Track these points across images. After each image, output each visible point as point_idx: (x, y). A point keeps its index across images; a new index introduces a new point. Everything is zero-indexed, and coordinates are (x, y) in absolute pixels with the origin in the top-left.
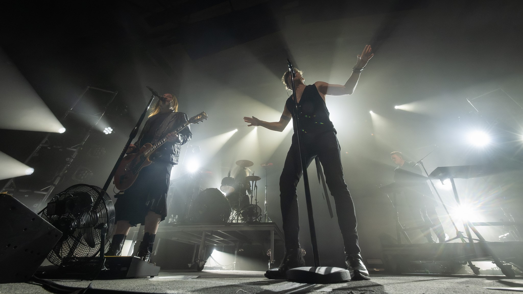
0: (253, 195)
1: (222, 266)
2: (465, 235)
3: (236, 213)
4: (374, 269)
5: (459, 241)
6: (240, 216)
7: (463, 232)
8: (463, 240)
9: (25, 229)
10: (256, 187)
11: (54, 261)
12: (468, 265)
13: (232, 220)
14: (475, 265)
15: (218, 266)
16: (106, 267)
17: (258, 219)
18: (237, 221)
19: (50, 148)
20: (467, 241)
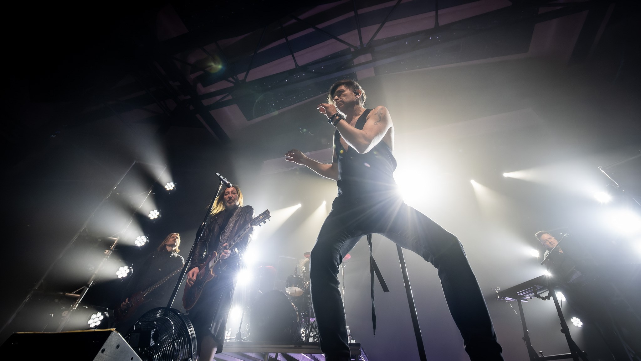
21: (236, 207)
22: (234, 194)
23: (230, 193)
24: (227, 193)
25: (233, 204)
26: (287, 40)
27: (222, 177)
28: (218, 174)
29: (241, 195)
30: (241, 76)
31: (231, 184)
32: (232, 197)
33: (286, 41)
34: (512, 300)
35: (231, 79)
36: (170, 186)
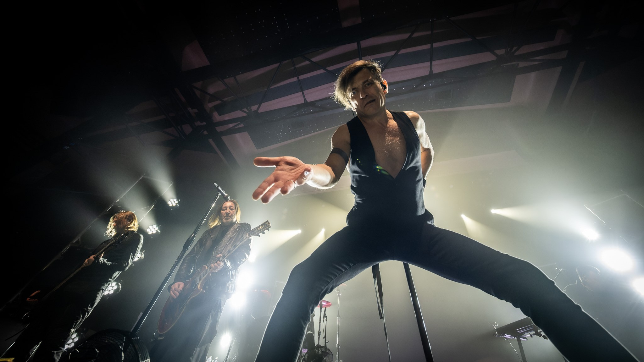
10: (325, 318)
21: (233, 224)
22: (232, 210)
23: (228, 209)
24: (225, 208)
25: (230, 220)
26: (298, 78)
27: (220, 188)
28: (216, 184)
29: (239, 211)
30: (254, 108)
31: (229, 198)
32: (229, 213)
33: (297, 80)
34: (511, 338)
35: (245, 110)
36: (172, 202)
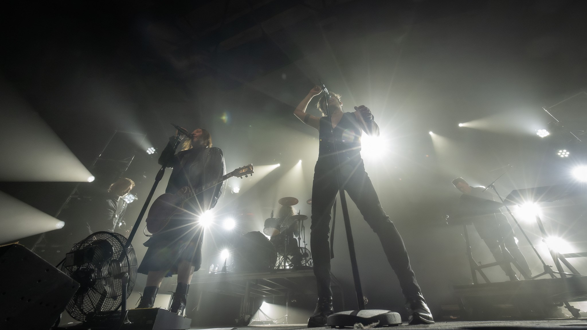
0: (300, 237)
1: (273, 320)
2: (555, 269)
3: (282, 258)
4: (451, 317)
5: (548, 276)
6: (287, 262)
7: (552, 266)
8: (552, 275)
9: (39, 281)
10: (303, 228)
11: (77, 316)
12: (565, 307)
13: (279, 266)
14: (573, 307)
15: (268, 320)
16: (129, 320)
17: (308, 263)
18: (285, 267)
19: (80, 199)
20: (558, 276)
36: (150, 150)
